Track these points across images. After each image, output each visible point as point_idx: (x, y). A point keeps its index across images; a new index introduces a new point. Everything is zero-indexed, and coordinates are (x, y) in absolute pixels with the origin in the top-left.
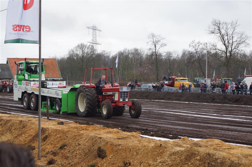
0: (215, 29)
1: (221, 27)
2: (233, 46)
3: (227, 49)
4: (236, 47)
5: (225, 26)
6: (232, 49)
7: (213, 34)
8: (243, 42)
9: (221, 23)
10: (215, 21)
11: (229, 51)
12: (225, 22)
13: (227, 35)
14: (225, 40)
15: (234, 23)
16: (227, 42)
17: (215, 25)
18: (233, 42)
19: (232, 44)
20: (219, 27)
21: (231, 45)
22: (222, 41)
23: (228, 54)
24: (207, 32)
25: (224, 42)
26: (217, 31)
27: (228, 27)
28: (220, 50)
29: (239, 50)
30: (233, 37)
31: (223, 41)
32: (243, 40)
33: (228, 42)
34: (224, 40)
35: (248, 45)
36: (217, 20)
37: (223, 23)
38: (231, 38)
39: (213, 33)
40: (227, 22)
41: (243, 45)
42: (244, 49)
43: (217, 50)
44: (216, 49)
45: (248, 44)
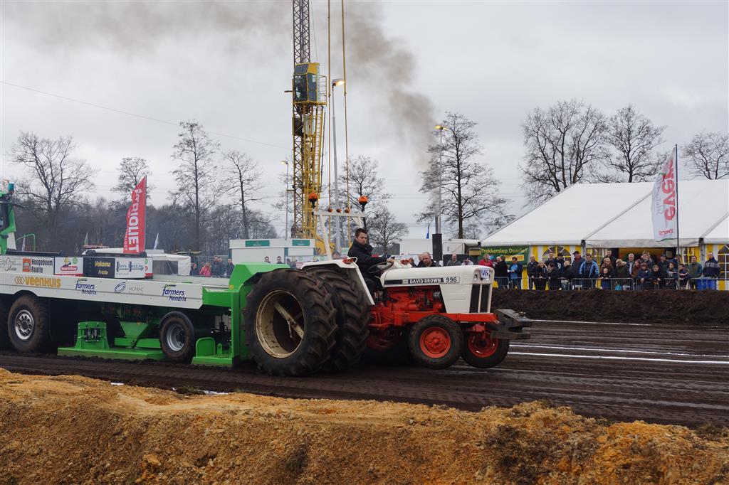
0: (26, 152)
1: (38, 148)
2: (63, 187)
3: (50, 194)
4: (69, 190)
5: (46, 148)
6: (60, 194)
7: (23, 162)
8: (81, 180)
9: (39, 140)
10: (26, 137)
11: (55, 199)
12: (46, 139)
13: (51, 167)
14: (46, 175)
15: (65, 142)
16: (50, 178)
17: (27, 145)
18: (62, 180)
19: (61, 185)
20: (34, 149)
21: (58, 185)
22: (40, 178)
23: (53, 204)
24: (10, 158)
25: (45, 180)
26: (29, 157)
27: (53, 149)
28: (37, 196)
29: (75, 197)
30: (62, 170)
31: (43, 178)
32: (83, 178)
33: (53, 179)
34: (43, 175)
35: (92, 187)
36: (30, 134)
37: (43, 141)
38: (59, 171)
39: (22, 160)
40: (51, 140)
41: (82, 186)
42: (84, 193)
43: (30, 195)
44: (28, 193)
45: (92, 184)
